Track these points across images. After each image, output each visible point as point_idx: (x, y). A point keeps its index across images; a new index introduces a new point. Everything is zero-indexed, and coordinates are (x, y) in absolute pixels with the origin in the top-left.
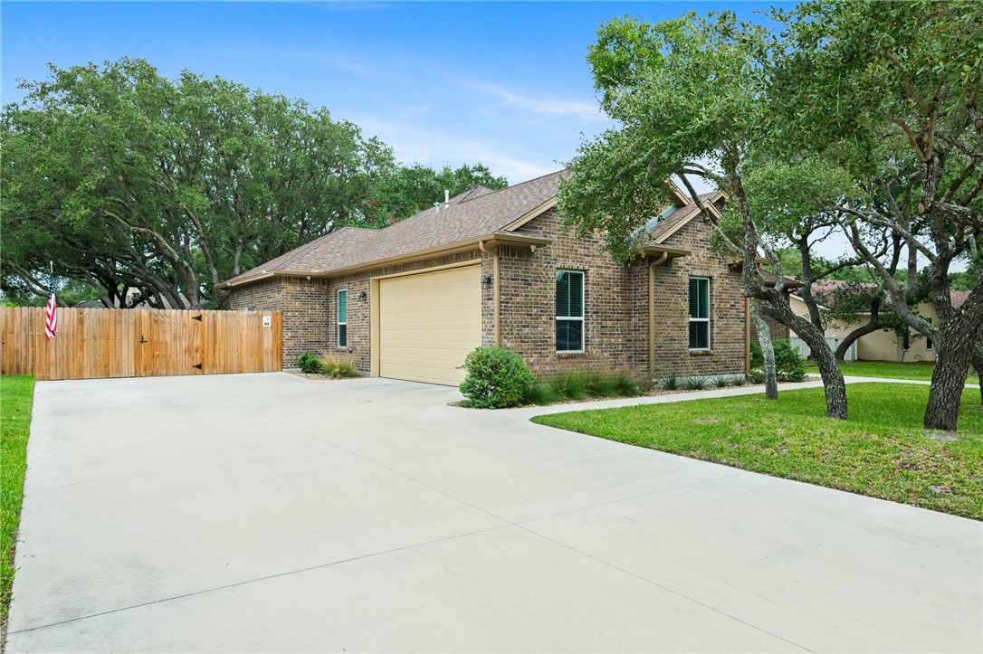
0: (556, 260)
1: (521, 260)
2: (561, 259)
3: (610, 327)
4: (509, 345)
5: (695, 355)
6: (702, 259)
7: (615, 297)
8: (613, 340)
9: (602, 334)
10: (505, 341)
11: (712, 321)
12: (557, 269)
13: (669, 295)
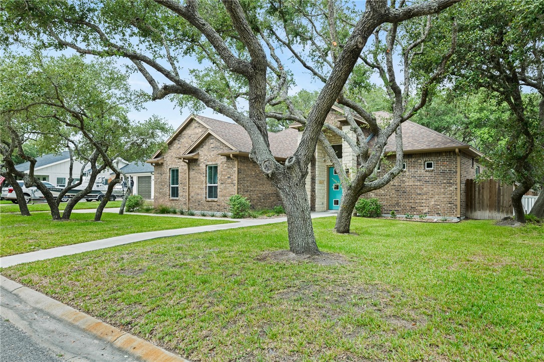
11: (218, 185)
12: (170, 169)
13: (196, 174)
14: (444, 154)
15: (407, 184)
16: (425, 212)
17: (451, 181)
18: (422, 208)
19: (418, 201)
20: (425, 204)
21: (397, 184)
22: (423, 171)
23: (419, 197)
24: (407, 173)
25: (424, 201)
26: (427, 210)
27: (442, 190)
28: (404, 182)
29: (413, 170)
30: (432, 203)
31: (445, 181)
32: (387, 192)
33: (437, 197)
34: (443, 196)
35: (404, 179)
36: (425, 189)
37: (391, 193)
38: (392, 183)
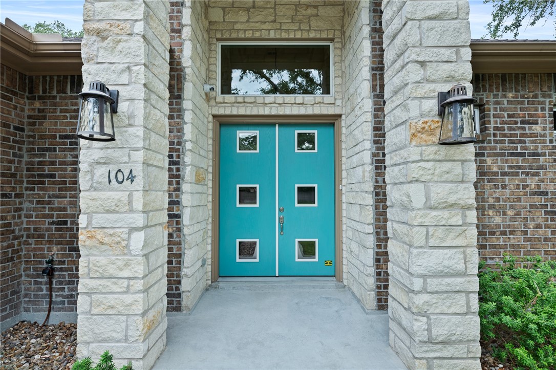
37: (531, 225)
38: (532, 182)
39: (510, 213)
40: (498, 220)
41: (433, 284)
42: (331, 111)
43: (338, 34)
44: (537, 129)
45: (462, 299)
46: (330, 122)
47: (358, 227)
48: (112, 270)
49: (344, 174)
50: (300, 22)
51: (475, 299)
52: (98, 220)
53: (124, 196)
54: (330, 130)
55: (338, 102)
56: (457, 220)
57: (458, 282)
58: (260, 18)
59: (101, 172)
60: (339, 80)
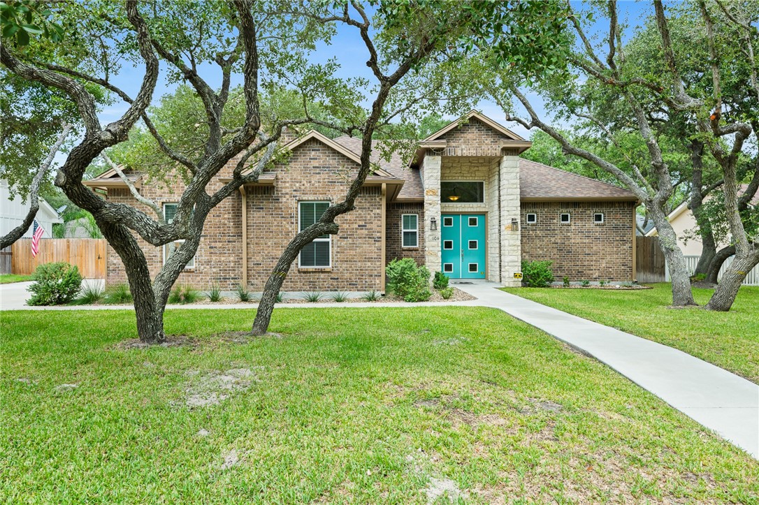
0: (160, 196)
1: (127, 199)
2: (167, 195)
3: (220, 247)
4: (115, 262)
5: (305, 272)
6: (317, 184)
7: (226, 222)
8: (223, 259)
9: (212, 253)
10: (111, 258)
11: (332, 241)
12: (163, 203)
13: (270, 218)
14: (617, 205)
15: (573, 241)
16: (594, 277)
17: (625, 239)
18: (591, 272)
19: (586, 263)
20: (594, 267)
21: (559, 241)
22: (592, 225)
23: (588, 258)
24: (573, 227)
25: (593, 263)
26: (597, 274)
27: (615, 249)
28: (568, 238)
29: (579, 223)
30: (604, 265)
31: (618, 238)
32: (546, 252)
33: (608, 257)
34: (615, 256)
35: (569, 234)
36: (595, 248)
37: (552, 254)
38: (553, 240)
39: (545, 250)
40: (541, 252)
41: (510, 264)
42: (484, 210)
43: (487, 178)
44: (555, 221)
45: (517, 268)
46: (484, 214)
47: (494, 255)
48: (434, 261)
49: (489, 236)
50: (471, 173)
51: (520, 268)
52: (431, 249)
53: (436, 243)
54: (483, 217)
55: (487, 207)
56: (516, 249)
57: (516, 264)
58: (455, 171)
59: (431, 237)
60: (487, 197)
